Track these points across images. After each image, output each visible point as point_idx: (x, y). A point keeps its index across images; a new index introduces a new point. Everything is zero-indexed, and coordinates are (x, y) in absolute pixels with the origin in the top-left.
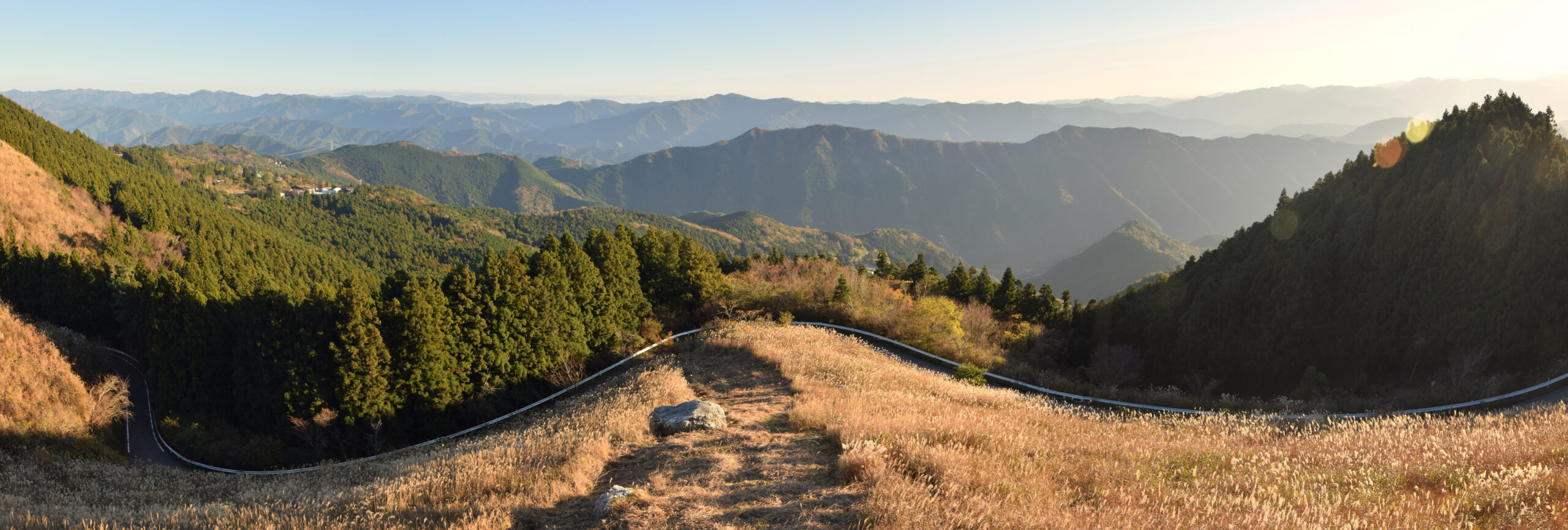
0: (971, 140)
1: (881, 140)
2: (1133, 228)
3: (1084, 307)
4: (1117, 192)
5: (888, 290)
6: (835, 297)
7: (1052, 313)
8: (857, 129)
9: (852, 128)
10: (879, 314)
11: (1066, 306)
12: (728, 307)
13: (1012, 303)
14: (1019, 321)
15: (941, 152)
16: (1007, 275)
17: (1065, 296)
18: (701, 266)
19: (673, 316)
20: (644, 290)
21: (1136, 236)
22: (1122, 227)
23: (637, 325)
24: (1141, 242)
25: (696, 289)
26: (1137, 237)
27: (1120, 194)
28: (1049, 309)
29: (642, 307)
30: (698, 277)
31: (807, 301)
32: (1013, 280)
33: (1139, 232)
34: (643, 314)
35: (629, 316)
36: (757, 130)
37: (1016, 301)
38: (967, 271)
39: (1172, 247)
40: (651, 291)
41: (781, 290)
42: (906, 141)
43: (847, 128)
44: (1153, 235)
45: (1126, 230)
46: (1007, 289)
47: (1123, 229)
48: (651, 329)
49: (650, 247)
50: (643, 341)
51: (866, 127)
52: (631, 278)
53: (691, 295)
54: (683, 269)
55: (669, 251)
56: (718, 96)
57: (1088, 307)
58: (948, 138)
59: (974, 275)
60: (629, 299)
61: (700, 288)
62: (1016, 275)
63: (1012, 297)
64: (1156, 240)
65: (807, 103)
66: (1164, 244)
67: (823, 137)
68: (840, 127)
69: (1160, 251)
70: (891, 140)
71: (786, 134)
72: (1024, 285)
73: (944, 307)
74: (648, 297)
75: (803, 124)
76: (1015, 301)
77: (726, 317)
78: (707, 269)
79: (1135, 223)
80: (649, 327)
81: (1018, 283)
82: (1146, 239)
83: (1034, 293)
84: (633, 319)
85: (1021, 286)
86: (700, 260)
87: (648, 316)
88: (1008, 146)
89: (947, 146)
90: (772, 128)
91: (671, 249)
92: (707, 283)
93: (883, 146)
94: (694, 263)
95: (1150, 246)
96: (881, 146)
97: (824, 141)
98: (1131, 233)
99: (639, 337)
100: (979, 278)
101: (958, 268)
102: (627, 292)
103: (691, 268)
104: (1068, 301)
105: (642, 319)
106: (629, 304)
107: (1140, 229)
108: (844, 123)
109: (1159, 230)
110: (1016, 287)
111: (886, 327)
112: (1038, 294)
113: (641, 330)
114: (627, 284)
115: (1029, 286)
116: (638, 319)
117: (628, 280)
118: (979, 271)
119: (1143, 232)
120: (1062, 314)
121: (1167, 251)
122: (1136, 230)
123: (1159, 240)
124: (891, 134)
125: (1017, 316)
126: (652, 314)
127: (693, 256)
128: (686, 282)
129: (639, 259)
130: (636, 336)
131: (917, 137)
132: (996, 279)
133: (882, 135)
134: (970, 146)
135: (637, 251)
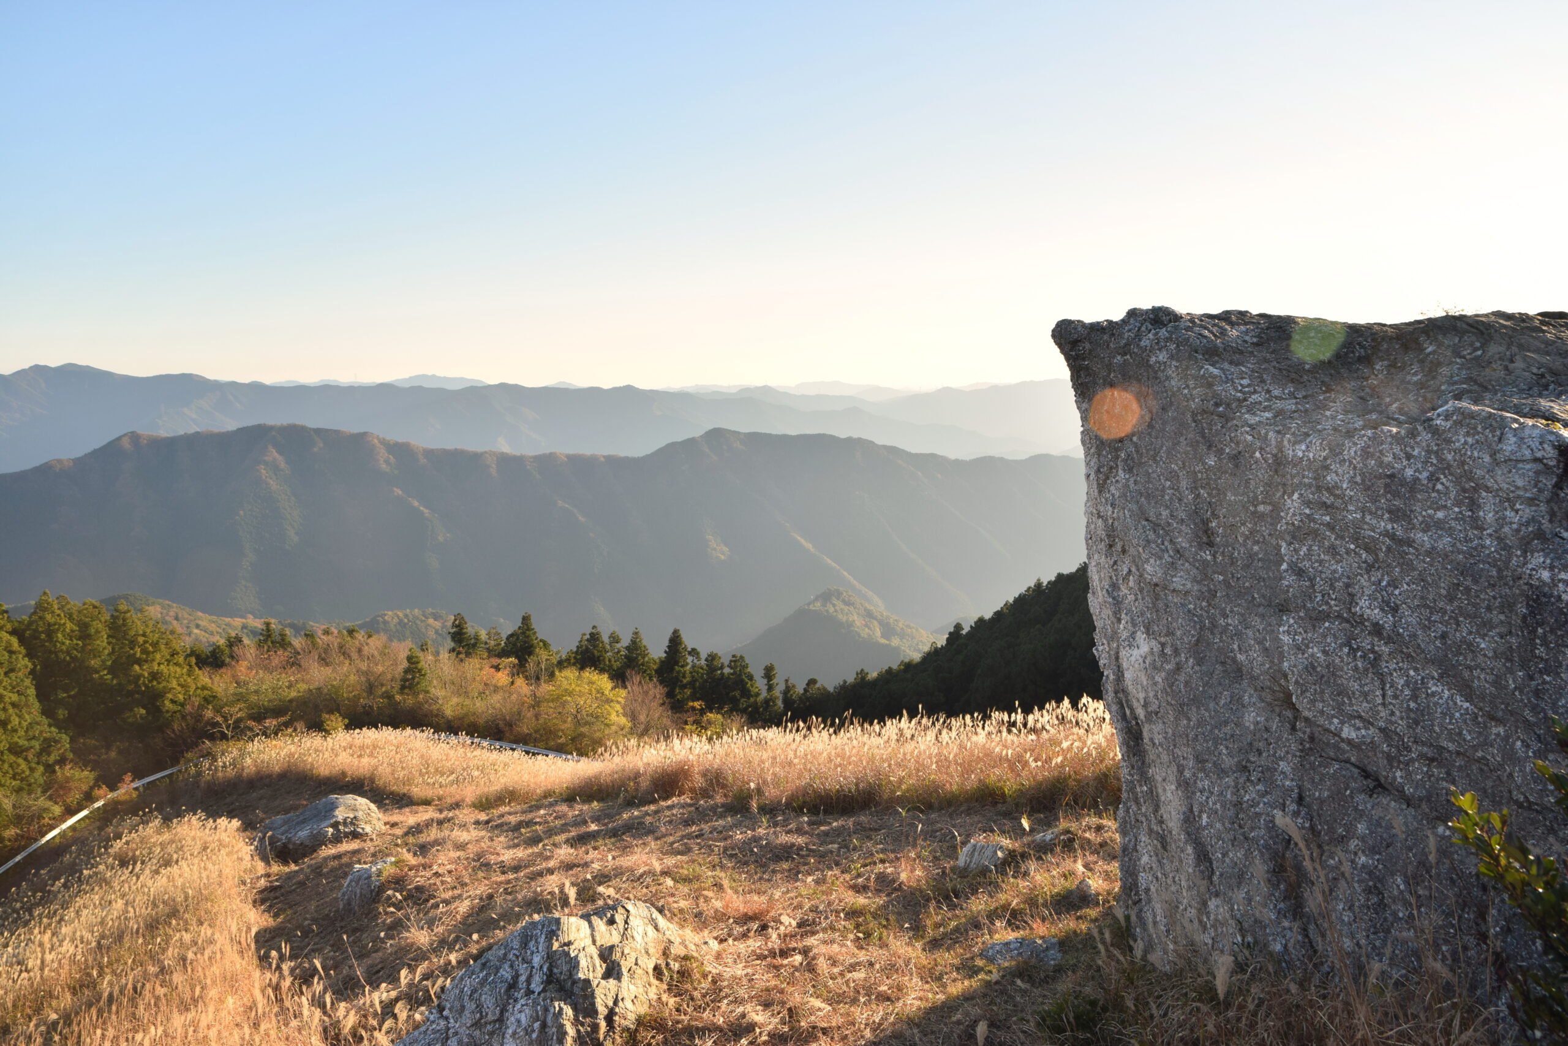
0: (548, 451)
1: (382, 454)
2: (835, 601)
3: (800, 689)
4: (803, 541)
5: (488, 671)
6: (403, 688)
7: (752, 700)
8: (337, 432)
9: (327, 430)
10: (484, 707)
11: (770, 688)
12: (226, 720)
13: (684, 687)
14: (702, 712)
15: (493, 471)
16: (675, 641)
17: (769, 673)
18: (158, 656)
19: (113, 754)
20: (47, 712)
21: (840, 616)
22: (816, 599)
23: (41, 781)
24: (850, 625)
25: (153, 698)
26: (843, 618)
27: (809, 546)
28: (746, 693)
29: (47, 746)
30: (155, 676)
31: (358, 697)
32: (685, 649)
33: (846, 608)
34: (52, 759)
35: (23, 765)
36: (134, 437)
37: (694, 681)
38: (605, 638)
39: (902, 636)
40: (62, 713)
41: (302, 687)
42: (429, 453)
43: (318, 431)
44: (869, 615)
45: (824, 605)
46: (676, 663)
47: (818, 604)
48: (72, 785)
49: (50, 633)
50: (57, 810)
51: (355, 429)
52: (19, 693)
53: (143, 711)
54: (121, 665)
55: (89, 636)
56: (38, 370)
57: (806, 690)
58: (505, 447)
59: (618, 646)
60: (21, 733)
61: (159, 695)
62: (689, 641)
63: (684, 677)
64: (876, 623)
65: (233, 384)
66: (888, 630)
67: (270, 448)
68: (303, 428)
69: (883, 641)
70: (401, 451)
71: (193, 442)
72: (703, 656)
73: (593, 683)
74: (60, 725)
75: (230, 424)
76: (690, 683)
77: (224, 737)
78: (168, 661)
79: (838, 594)
80: (68, 780)
81: (694, 652)
82: (858, 621)
83: (722, 668)
84: (32, 770)
85: (699, 658)
86: (155, 645)
87: (62, 761)
88: (614, 462)
89: (508, 462)
90: (163, 433)
91: (93, 631)
92: (174, 684)
93: (387, 462)
94: (145, 651)
95: (865, 633)
96: (383, 461)
97: (273, 454)
98: (831, 610)
99: (49, 804)
100: (627, 648)
101: (592, 634)
102: (15, 721)
103: (139, 662)
104: (775, 681)
105: (50, 769)
106: (21, 742)
107: (848, 603)
108: (312, 421)
109: (879, 606)
110: (690, 659)
111: (501, 724)
112: (727, 671)
113: (54, 789)
114: (14, 705)
115: (712, 658)
116: (41, 768)
117: (15, 697)
118: (625, 642)
119: (852, 609)
120: (767, 702)
121: (895, 642)
122: (840, 605)
123: (881, 623)
124: (401, 439)
125: (697, 704)
126: (71, 756)
127: (141, 640)
128: (131, 687)
129: (30, 655)
130: (42, 802)
131: (449, 446)
132: (657, 650)
133: (383, 442)
134: (546, 461)
135: (22, 641)
